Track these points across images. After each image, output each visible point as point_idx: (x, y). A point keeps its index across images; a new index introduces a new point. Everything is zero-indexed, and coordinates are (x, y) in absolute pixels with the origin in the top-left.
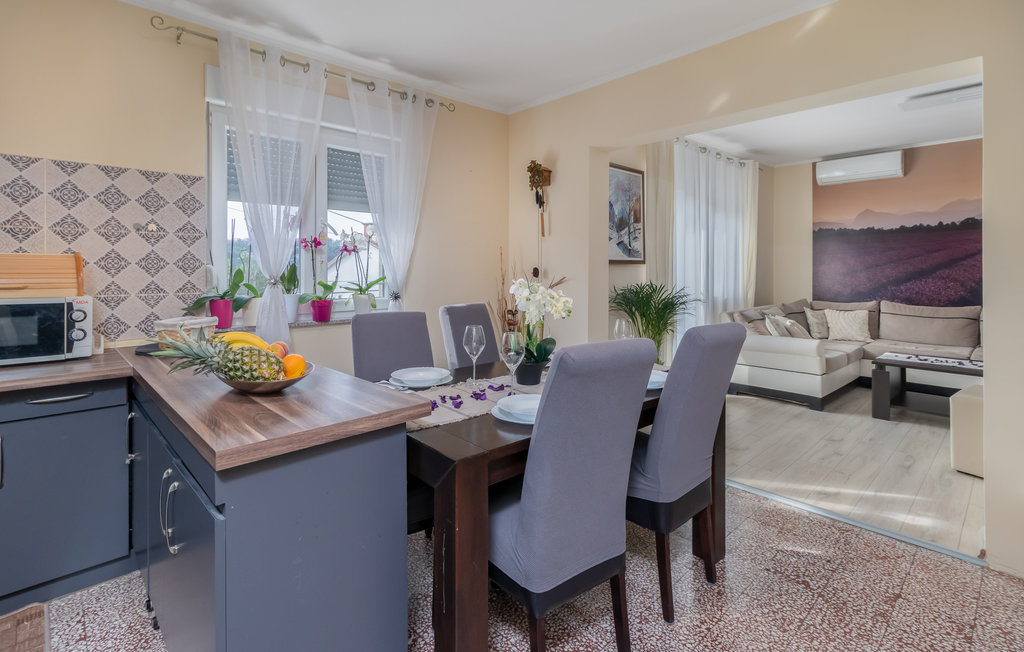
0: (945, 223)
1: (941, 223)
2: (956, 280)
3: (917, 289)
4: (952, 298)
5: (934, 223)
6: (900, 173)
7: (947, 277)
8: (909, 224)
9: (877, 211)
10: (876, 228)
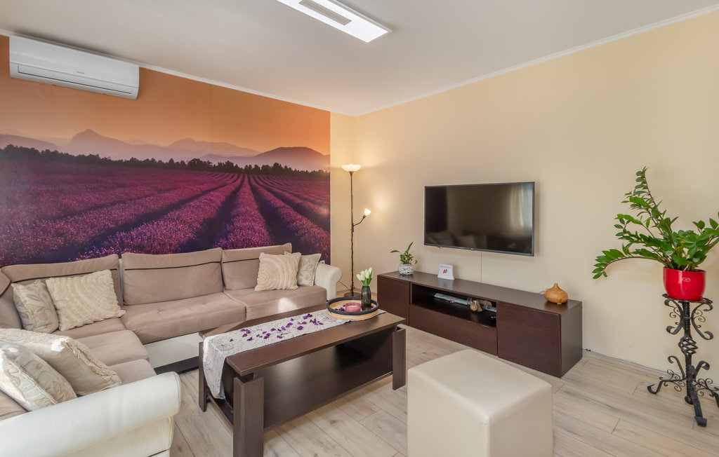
0: (175, 162)
1: (172, 160)
2: (185, 222)
3: (148, 234)
4: (182, 241)
5: (166, 160)
6: (135, 92)
7: (178, 219)
8: (141, 157)
9: (103, 135)
10: (101, 157)
